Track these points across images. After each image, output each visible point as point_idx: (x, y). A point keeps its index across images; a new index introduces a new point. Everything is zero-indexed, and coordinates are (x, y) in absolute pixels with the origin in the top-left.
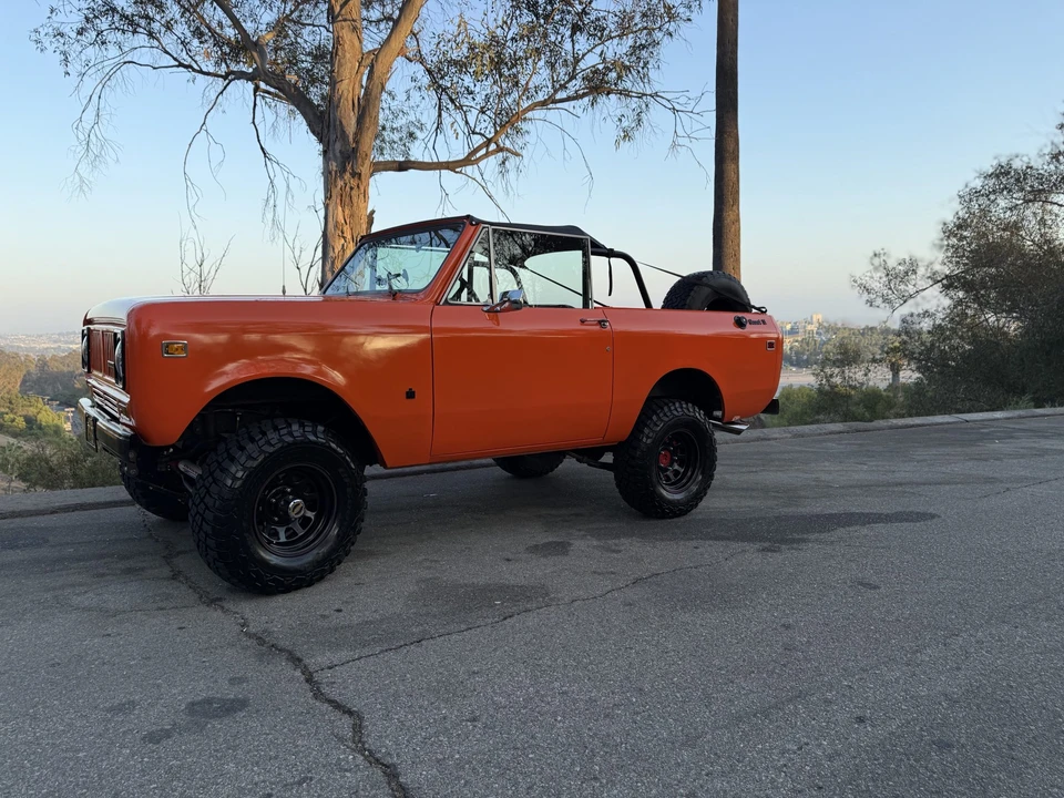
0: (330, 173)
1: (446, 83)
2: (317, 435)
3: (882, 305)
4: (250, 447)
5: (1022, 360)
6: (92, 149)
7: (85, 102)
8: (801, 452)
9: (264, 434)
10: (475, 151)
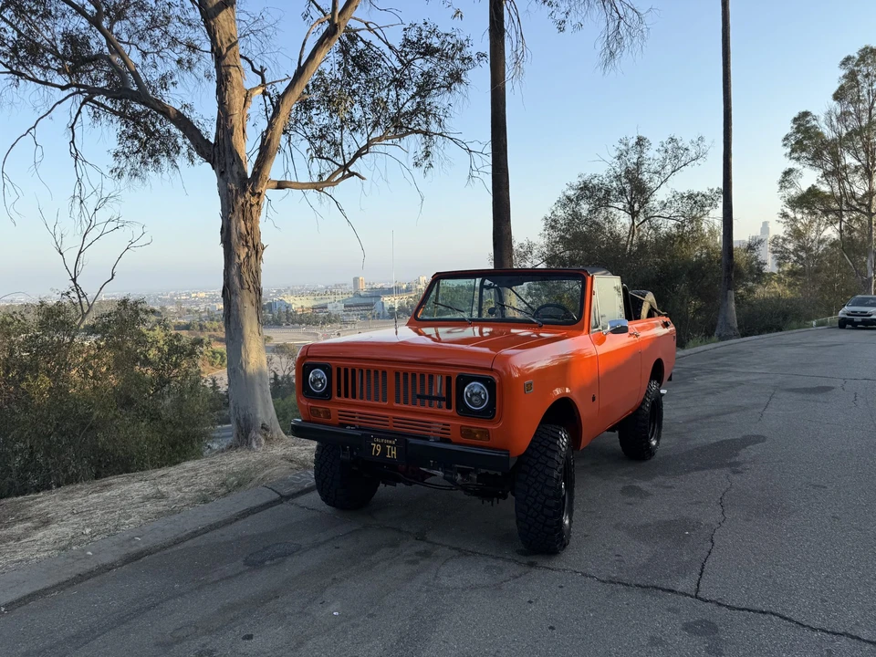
10: (334, 174)
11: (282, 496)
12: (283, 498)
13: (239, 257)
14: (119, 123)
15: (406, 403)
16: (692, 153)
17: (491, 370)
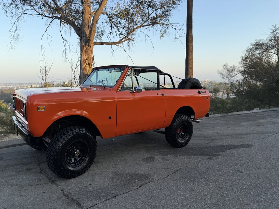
0: (82, 45)
1: (113, 20)
2: (83, 131)
3: (226, 78)
4: (64, 137)
5: (263, 94)
6: (15, 37)
7: (13, 24)
8: (211, 123)
9: (68, 132)
10: (122, 39)
17: (26, 101)
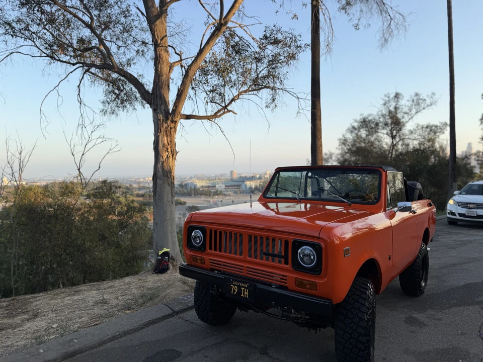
0: (160, 120)
10: (219, 111)
11: (173, 312)
12: (175, 313)
13: (163, 157)
14: (105, 85)
15: (256, 257)
16: (428, 102)
17: (319, 238)
